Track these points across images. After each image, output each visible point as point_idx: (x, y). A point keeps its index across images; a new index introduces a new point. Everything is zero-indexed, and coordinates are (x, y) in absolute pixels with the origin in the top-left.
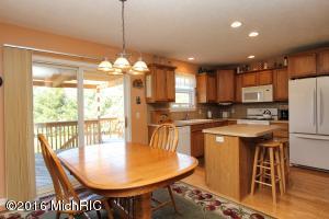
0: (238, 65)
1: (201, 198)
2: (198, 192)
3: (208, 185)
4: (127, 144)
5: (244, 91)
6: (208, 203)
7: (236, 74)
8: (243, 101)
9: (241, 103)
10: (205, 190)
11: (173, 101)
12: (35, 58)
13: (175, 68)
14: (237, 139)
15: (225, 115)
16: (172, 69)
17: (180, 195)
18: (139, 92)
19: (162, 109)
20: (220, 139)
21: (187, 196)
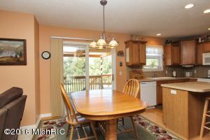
0: (200, 36)
1: (158, 132)
2: (156, 127)
3: (165, 124)
4: (113, 91)
5: (205, 56)
6: (162, 136)
7: (197, 43)
8: (204, 64)
9: (202, 66)
10: (162, 127)
11: (145, 64)
12: (65, 42)
13: (146, 42)
14: (187, 93)
15: (188, 74)
16: (144, 43)
17: (143, 127)
18: (122, 59)
19: (138, 70)
20: (174, 92)
21: (147, 129)
